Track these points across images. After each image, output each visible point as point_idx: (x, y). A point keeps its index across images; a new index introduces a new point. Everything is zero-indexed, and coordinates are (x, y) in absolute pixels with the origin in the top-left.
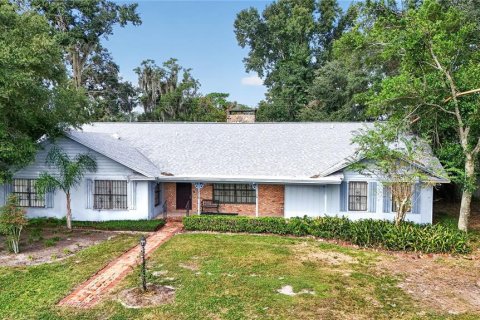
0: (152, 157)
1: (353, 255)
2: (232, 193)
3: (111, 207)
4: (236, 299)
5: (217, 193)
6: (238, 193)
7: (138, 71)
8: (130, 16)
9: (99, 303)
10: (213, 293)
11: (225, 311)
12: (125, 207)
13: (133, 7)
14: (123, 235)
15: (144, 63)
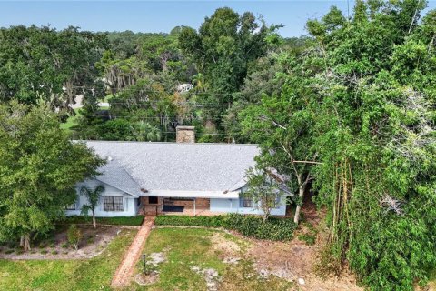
0: (134, 175)
1: (239, 244)
3: (114, 210)
4: (184, 278)
9: (128, 283)
10: (175, 275)
11: (180, 285)
12: (122, 210)
14: (124, 229)
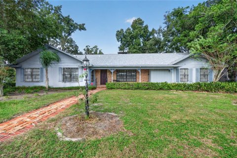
2: (125, 77)
3: (70, 81)
5: (118, 77)
6: (128, 77)
7: (85, 50)
8: (82, 28)
12: (77, 81)
13: (84, 25)
15: (87, 46)
